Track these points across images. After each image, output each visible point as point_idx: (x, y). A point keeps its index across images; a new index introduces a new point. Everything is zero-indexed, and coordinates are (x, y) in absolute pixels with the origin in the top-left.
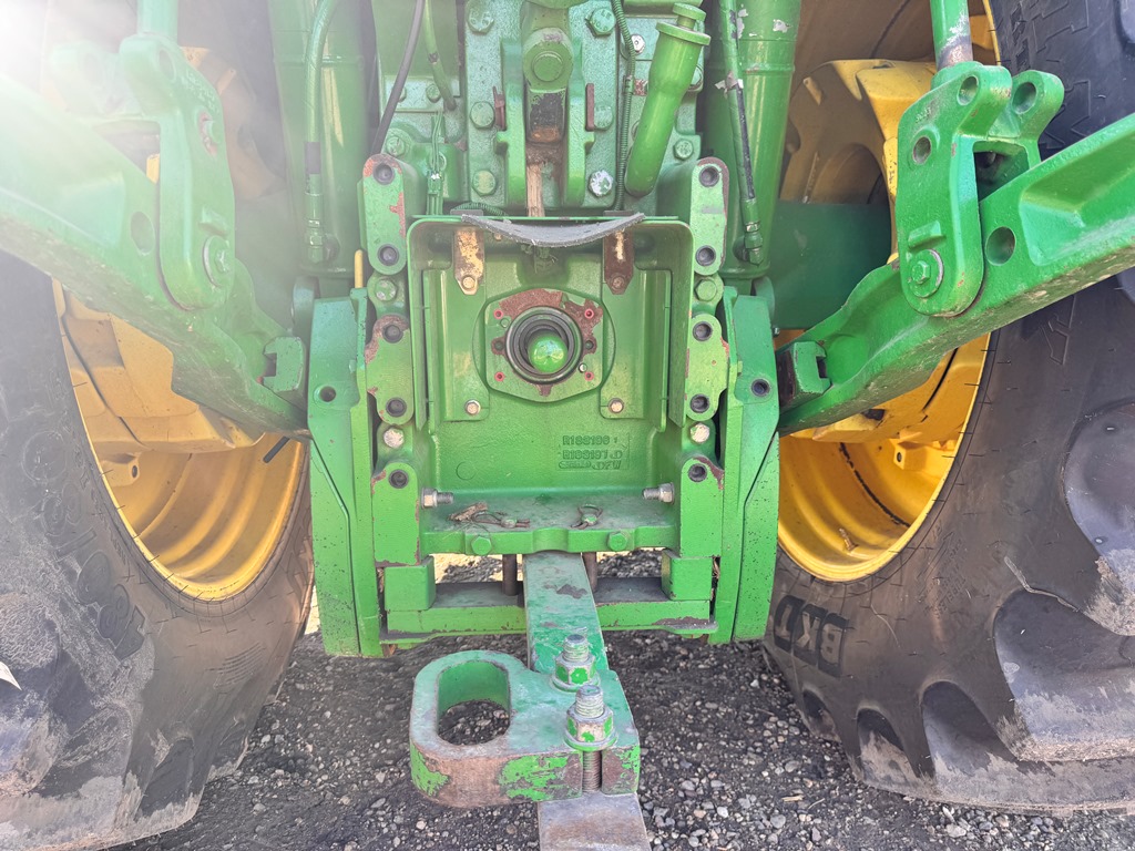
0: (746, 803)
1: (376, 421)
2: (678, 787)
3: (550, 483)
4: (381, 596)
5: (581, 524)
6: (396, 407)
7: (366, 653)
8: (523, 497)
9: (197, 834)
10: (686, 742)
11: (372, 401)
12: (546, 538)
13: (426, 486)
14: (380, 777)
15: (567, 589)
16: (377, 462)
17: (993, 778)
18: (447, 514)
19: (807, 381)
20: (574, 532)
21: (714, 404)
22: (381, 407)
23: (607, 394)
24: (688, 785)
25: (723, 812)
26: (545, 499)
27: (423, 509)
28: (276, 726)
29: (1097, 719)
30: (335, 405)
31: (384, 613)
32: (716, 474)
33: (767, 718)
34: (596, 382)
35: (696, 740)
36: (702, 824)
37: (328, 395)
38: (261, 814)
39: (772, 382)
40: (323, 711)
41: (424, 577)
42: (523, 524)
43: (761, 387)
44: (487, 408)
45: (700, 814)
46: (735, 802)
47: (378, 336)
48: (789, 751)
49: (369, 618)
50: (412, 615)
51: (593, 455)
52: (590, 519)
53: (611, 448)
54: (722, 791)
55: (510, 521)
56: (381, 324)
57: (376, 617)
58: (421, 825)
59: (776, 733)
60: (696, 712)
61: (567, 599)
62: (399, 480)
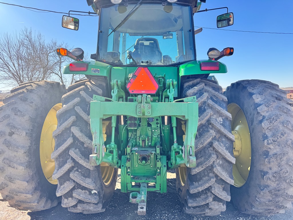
0: (170, 214)
1: (127, 169)
2: (162, 212)
3: (145, 174)
4: (127, 186)
5: (147, 180)
6: (129, 168)
7: (125, 192)
8: (142, 176)
9: (104, 213)
10: (165, 207)
11: (127, 167)
12: (143, 181)
13: (131, 175)
14: (125, 209)
15: (144, 187)
16: (127, 173)
17: (191, 210)
18: (133, 178)
19: (170, 166)
20: (146, 180)
21: (159, 168)
22: (128, 168)
23: (151, 165)
24: (163, 212)
25: (166, 215)
26: (144, 176)
27: (131, 177)
28: (112, 202)
29: (194, 202)
30: (123, 167)
31: (127, 188)
32: (160, 175)
33: (176, 205)
34: (150, 163)
35: (166, 207)
36: (163, 216)
37: (123, 166)
38: (111, 212)
39: (166, 165)
40: (118, 201)
41: (131, 185)
42: (141, 179)
43: (165, 166)
44: (138, 166)
45: (163, 215)
46: (168, 214)
47: (128, 161)
48: (177, 209)
49: (126, 189)
50: (130, 188)
51: (149, 171)
52: (148, 179)
53: (151, 170)
54: (167, 213)
55: (140, 179)
56: (128, 160)
57: (126, 188)
58: (130, 214)
59: (177, 207)
60: (167, 204)
61: (144, 188)
62: (129, 175)
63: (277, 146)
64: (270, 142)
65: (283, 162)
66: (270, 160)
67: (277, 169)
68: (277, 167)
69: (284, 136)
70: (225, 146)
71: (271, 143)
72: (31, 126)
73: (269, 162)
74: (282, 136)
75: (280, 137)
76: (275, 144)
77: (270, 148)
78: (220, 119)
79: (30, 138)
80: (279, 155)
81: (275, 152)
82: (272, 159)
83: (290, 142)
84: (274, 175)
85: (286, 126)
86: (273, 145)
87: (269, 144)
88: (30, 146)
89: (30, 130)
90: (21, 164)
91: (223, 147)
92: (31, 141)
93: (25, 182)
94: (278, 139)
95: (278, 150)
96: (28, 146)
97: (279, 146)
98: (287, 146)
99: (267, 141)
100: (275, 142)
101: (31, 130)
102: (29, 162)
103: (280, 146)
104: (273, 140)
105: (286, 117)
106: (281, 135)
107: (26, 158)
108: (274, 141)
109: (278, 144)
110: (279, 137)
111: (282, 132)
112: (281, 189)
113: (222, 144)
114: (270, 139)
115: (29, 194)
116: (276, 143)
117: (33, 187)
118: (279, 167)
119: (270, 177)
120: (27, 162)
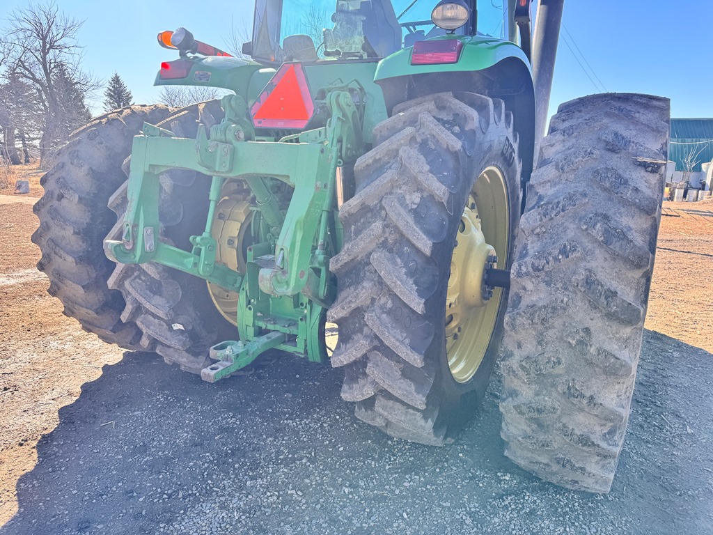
1: (247, 295)
12: (277, 327)
13: (257, 312)
15: (269, 338)
20: (281, 328)
21: (305, 305)
25: (338, 417)
32: (305, 321)
41: (253, 330)
52: (286, 326)
55: (273, 323)
61: (266, 339)
62: (250, 309)
63: (543, 285)
64: (524, 269)
65: (551, 332)
66: (514, 319)
67: (534, 349)
68: (535, 343)
69: (567, 257)
70: (406, 266)
71: (527, 274)
72: (94, 186)
73: (512, 324)
74: (560, 257)
75: (556, 259)
76: (538, 276)
77: (524, 288)
78: (414, 197)
79: (90, 209)
80: (540, 309)
81: (534, 299)
82: (520, 318)
83: (582, 277)
84: (524, 363)
85: (586, 229)
86: (534, 280)
87: (520, 277)
88: (91, 224)
89: (92, 195)
90: (70, 253)
91: (401, 267)
92: (92, 214)
93: (79, 286)
94: (548, 263)
95: (542, 296)
96: (85, 222)
97: (548, 284)
98: (571, 289)
99: (519, 266)
100: (539, 270)
101: (94, 194)
102: (88, 251)
103: (552, 285)
104: (533, 264)
105: (603, 203)
106: (560, 252)
107: (81, 243)
108: (537, 269)
109: (547, 279)
110: (551, 259)
111: (565, 246)
112: (543, 408)
113: (399, 260)
114: (526, 263)
115: (91, 309)
116: (542, 275)
117: (101, 299)
118: (540, 343)
119: (515, 368)
120: (83, 252)
